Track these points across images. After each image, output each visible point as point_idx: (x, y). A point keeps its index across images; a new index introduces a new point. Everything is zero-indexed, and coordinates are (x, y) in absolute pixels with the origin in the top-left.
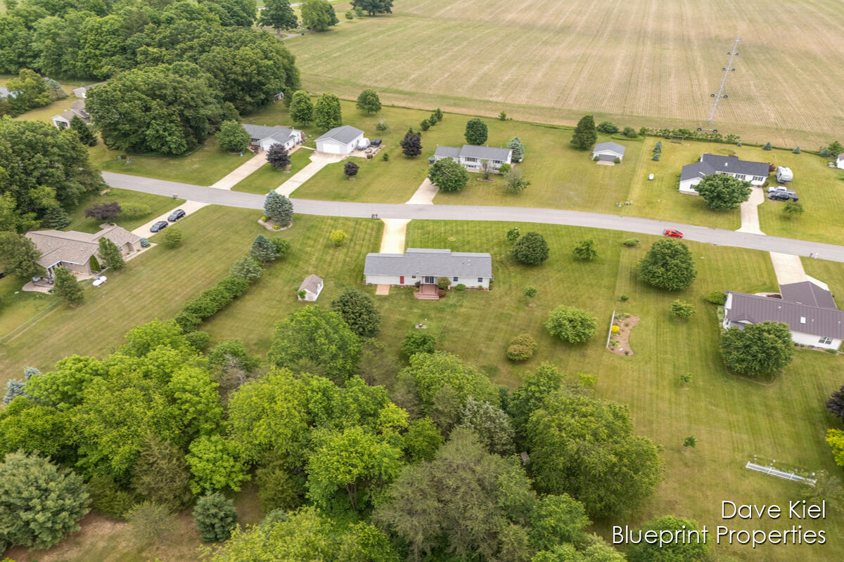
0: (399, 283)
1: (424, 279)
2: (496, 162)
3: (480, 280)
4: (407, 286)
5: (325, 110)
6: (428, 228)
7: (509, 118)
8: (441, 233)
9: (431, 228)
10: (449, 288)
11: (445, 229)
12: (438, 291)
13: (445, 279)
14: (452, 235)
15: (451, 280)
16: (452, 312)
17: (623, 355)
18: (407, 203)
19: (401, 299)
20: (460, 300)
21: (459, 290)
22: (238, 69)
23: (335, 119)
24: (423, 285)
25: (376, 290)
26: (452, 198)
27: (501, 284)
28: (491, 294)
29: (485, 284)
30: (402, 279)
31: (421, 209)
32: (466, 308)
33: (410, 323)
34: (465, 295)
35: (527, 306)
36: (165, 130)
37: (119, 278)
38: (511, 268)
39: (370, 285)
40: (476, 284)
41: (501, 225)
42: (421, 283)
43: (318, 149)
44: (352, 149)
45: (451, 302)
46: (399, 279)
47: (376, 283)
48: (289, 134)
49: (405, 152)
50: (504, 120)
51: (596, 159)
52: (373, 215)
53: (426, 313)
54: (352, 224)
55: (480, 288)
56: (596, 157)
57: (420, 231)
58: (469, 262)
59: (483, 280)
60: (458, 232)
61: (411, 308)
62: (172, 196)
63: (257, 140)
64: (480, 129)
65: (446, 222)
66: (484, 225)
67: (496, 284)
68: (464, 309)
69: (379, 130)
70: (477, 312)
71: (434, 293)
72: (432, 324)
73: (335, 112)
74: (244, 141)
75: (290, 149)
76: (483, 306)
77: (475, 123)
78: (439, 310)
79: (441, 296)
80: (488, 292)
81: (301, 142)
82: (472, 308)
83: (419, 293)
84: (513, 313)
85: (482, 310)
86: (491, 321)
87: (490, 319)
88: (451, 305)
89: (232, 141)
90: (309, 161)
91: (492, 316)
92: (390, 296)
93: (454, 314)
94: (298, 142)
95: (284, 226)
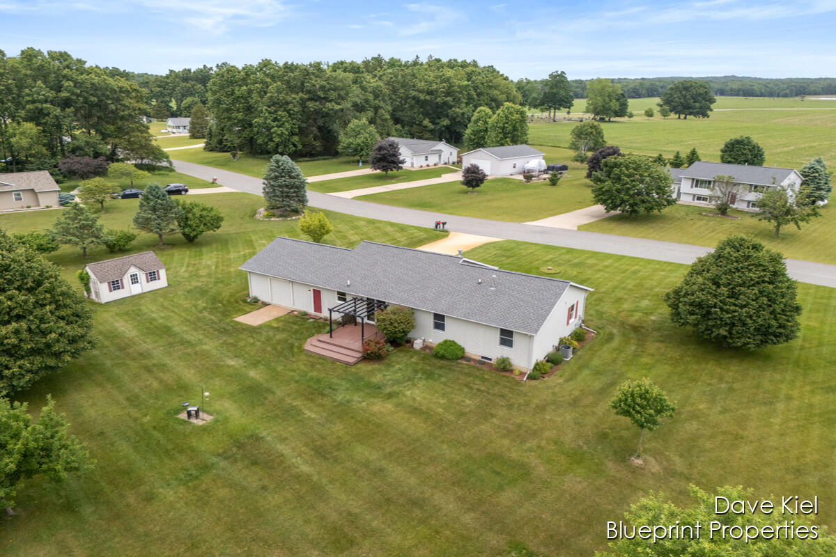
0: (310, 308)
1: (365, 305)
3: (506, 337)
4: (326, 319)
6: (521, 252)
8: (537, 260)
9: (527, 252)
10: (417, 346)
11: (555, 258)
13: (409, 315)
14: (560, 265)
15: (427, 321)
18: (526, 223)
21: (444, 358)
25: (247, 312)
28: (523, 389)
29: (519, 357)
30: (317, 298)
31: (544, 231)
34: (461, 379)
40: (495, 351)
46: (311, 296)
47: (266, 300)
55: (504, 367)
59: (515, 340)
60: (577, 265)
65: (571, 252)
67: (566, 370)
68: (389, 406)
69: (577, 160)
70: (417, 428)
71: (358, 345)
72: (236, 414)
73: (515, 129)
74: (367, 146)
75: (428, 166)
76: (461, 414)
77: (738, 142)
78: (315, 391)
79: (370, 356)
80: (518, 383)
81: (454, 163)
82: (415, 410)
83: (326, 337)
84: (541, 469)
85: (440, 424)
86: (430, 470)
87: (432, 460)
88: (369, 385)
89: (352, 143)
90: (439, 176)
91: (448, 452)
92: (253, 331)
93: (342, 411)
94: (447, 161)
95: (281, 216)
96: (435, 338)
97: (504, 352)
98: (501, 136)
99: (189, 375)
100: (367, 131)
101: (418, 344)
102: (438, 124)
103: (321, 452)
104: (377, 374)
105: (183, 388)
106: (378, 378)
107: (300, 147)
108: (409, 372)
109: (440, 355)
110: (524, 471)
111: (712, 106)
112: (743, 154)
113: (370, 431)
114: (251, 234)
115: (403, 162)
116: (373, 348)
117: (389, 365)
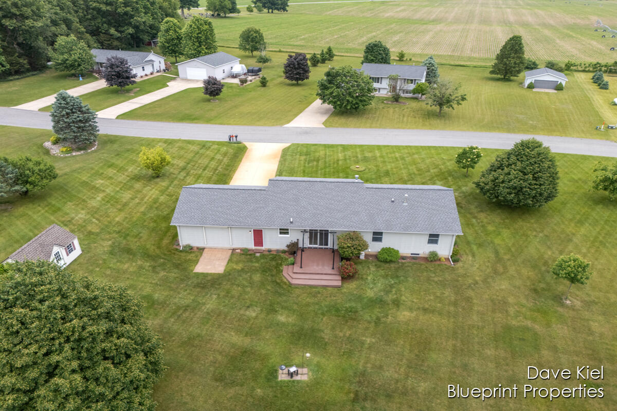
0: (250, 244)
1: (307, 235)
2: (408, 81)
3: (433, 238)
4: (270, 251)
6: (317, 154)
8: (338, 160)
9: (322, 153)
10: (362, 257)
11: (345, 155)
12: (338, 264)
13: (354, 237)
14: (357, 162)
15: (368, 238)
16: (378, 321)
18: (286, 126)
19: (251, 283)
20: (391, 286)
21: (386, 261)
24: (303, 250)
25: (197, 262)
26: (352, 120)
27: (475, 247)
28: (461, 271)
29: (444, 249)
30: (258, 236)
31: (306, 132)
32: (411, 309)
33: (264, 358)
34: (401, 273)
35: (562, 305)
38: (482, 216)
39: (189, 249)
40: (423, 248)
41: (433, 151)
42: (300, 245)
43: (181, 75)
44: (223, 74)
45: (370, 293)
46: (251, 236)
47: (201, 245)
48: (146, 58)
50: (402, 61)
51: (533, 86)
52: (231, 137)
53: (308, 325)
54: (195, 148)
55: (433, 258)
56: (532, 83)
57: (303, 158)
58: (407, 199)
59: (440, 239)
60: (365, 159)
61: (271, 310)
64: (381, 52)
65: (345, 148)
66: (406, 151)
68: (406, 313)
69: (260, 62)
71: (329, 269)
73: (207, 38)
74: (83, 61)
75: (146, 75)
77: (375, 45)
81: (164, 71)
83: (292, 268)
84: (537, 327)
88: (373, 301)
89: (67, 60)
90: (165, 85)
92: (227, 278)
94: (159, 69)
95: (79, 149)
96: (374, 248)
97: (431, 248)
98: (197, 44)
100: (79, 46)
101: (363, 255)
104: (365, 289)
109: (388, 261)
112: (380, 54)
115: (135, 76)
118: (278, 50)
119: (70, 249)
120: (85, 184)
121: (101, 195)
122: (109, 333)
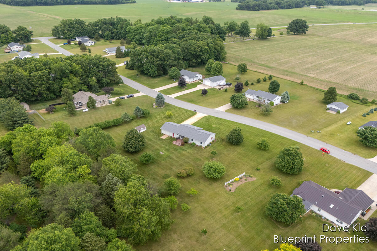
1: (181, 137)
2: (269, 100)
4: (175, 138)
5: (215, 68)
7: (305, 84)
9: (212, 120)
12: (182, 142)
14: (216, 124)
15: (190, 140)
17: (228, 190)
18: (214, 109)
19: (167, 142)
21: (193, 145)
22: (192, 49)
23: (219, 72)
24: (179, 139)
25: (162, 136)
26: (236, 111)
29: (203, 146)
31: (217, 112)
33: (160, 151)
34: (195, 148)
36: (150, 67)
37: (93, 110)
39: (162, 134)
40: (200, 144)
43: (204, 83)
44: (216, 85)
46: (172, 134)
47: (164, 133)
48: (196, 75)
49: (235, 90)
50: (302, 85)
51: (328, 109)
52: (194, 110)
53: (169, 149)
55: (201, 147)
56: (328, 108)
57: (206, 120)
59: (202, 143)
60: (220, 124)
62: (137, 89)
63: (183, 76)
64: (275, 85)
65: (221, 119)
67: (209, 147)
68: (185, 152)
70: (189, 155)
71: (180, 143)
72: (167, 153)
74: (176, 75)
75: (194, 81)
76: (194, 153)
78: (176, 150)
79: (182, 145)
80: (202, 149)
81: (201, 79)
82: (189, 153)
83: (175, 141)
84: (202, 159)
85: (192, 154)
86: (190, 160)
87: (190, 159)
88: (182, 149)
89: (172, 74)
90: (196, 86)
91: (192, 158)
92: (164, 140)
93: (179, 153)
94: (199, 79)
95: (159, 107)
96: (192, 142)
97: (201, 145)
99: (158, 147)
100: (176, 71)
101: (189, 143)
102: (197, 60)
103: (178, 157)
104: (183, 147)
105: (158, 149)
106: (183, 148)
107: (157, 74)
108: (188, 147)
110: (200, 160)
111: (308, 29)
113: (183, 155)
114: (155, 114)
116: (183, 144)
117: (185, 146)
118: (255, 71)
119: (144, 129)
120: (155, 116)
121: (156, 120)
122: (139, 138)
